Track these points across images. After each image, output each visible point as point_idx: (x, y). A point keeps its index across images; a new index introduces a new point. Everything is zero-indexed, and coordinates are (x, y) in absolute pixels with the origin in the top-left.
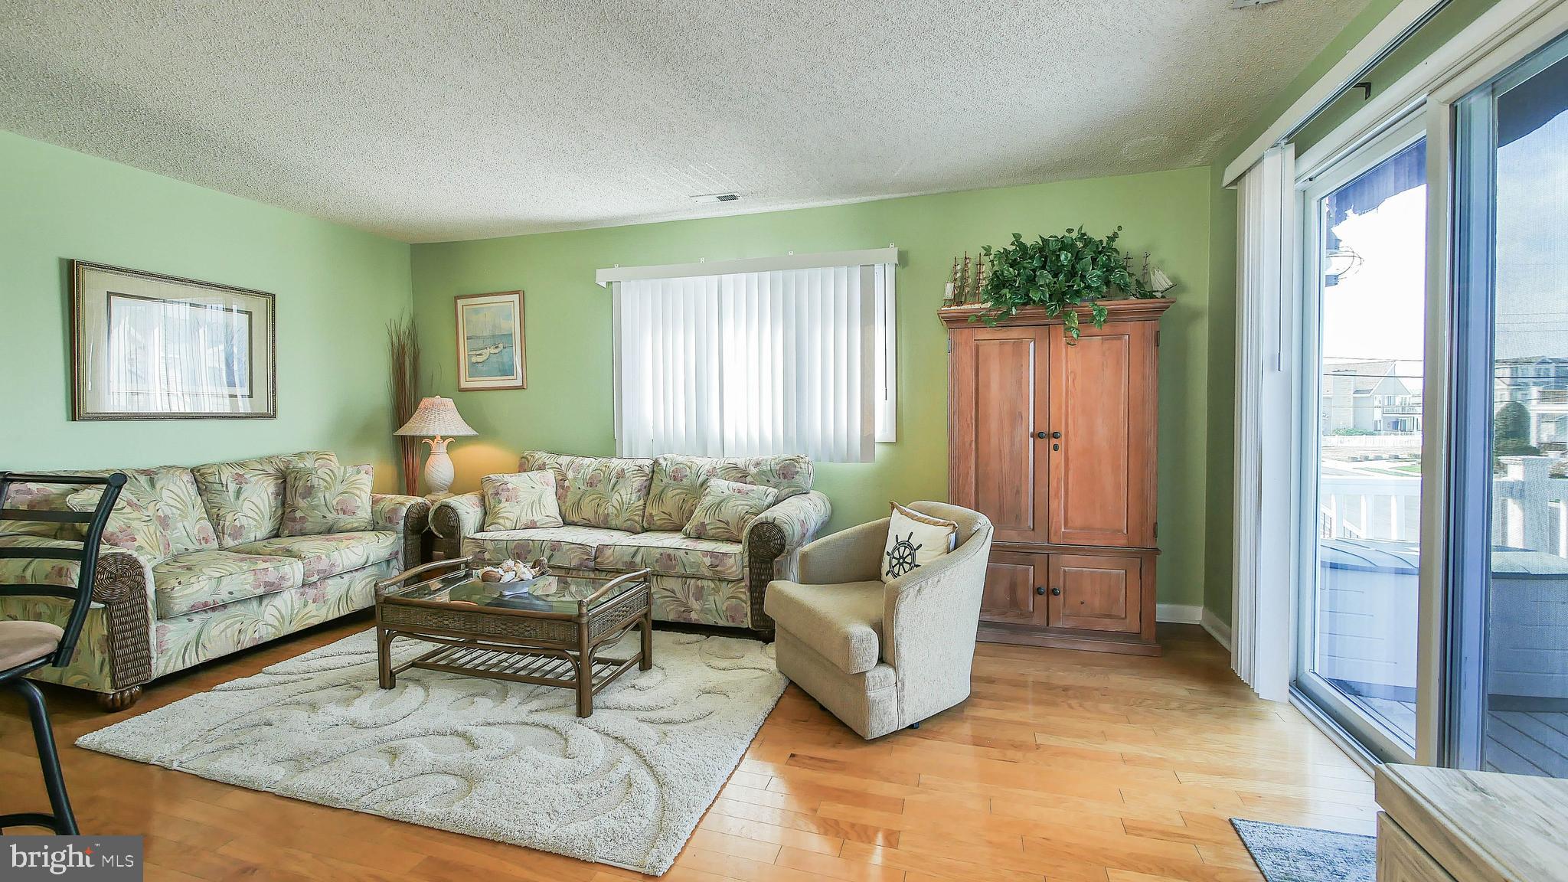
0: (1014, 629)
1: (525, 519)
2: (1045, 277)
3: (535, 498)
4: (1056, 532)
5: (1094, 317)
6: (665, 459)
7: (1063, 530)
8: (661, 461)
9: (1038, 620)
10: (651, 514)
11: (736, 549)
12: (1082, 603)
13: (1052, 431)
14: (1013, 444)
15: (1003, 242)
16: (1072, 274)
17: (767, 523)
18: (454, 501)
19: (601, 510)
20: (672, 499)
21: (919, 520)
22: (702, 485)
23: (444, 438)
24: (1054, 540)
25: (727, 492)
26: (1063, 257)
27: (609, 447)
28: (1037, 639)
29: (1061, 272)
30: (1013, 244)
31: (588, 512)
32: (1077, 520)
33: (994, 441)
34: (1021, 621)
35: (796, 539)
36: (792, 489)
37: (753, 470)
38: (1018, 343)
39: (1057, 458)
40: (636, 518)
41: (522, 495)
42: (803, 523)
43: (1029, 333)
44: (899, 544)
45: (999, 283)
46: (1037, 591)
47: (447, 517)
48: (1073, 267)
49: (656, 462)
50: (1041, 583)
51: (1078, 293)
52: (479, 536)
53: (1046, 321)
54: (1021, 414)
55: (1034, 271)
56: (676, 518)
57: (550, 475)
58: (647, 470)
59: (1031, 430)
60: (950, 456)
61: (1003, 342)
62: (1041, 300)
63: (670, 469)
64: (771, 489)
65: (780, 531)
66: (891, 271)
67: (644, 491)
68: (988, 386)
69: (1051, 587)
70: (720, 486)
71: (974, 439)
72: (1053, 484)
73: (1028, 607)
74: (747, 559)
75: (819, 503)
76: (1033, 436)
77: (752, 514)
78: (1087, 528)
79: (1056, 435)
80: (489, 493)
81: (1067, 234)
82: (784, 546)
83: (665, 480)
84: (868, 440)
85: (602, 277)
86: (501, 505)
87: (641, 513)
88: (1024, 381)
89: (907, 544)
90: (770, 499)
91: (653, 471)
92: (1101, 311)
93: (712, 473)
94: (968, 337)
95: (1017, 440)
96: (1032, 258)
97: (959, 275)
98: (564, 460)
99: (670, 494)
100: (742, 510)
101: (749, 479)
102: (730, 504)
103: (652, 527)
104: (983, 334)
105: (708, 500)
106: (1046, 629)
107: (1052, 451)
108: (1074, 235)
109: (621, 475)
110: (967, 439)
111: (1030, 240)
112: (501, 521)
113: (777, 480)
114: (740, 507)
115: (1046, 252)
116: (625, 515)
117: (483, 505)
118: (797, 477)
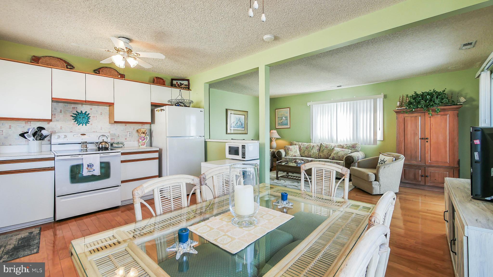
0: (415, 185)
1: (294, 154)
2: (423, 102)
3: (295, 151)
4: (427, 162)
5: (436, 111)
6: (323, 143)
7: (429, 161)
8: (322, 144)
9: (422, 183)
10: (321, 155)
11: (343, 162)
12: (435, 180)
13: (426, 138)
14: (414, 140)
15: (411, 93)
16: (431, 100)
17: (349, 156)
18: (280, 150)
19: (309, 154)
20: (325, 152)
21: (386, 156)
22: (333, 149)
23: (275, 138)
24: (427, 164)
25: (339, 150)
26: (428, 97)
27: (310, 141)
28: (422, 187)
29: (428, 100)
30: (414, 94)
31: (306, 154)
32: (434, 159)
33: (409, 140)
34: (417, 183)
35: (356, 160)
36: (355, 150)
37: (345, 146)
38: (416, 117)
39: (427, 144)
40: (317, 156)
41: (293, 150)
42: (358, 157)
43: (419, 114)
44: (381, 161)
45: (410, 103)
46: (422, 176)
47: (279, 153)
48: (431, 99)
49: (321, 144)
50: (423, 174)
51: (432, 105)
52: (286, 157)
53: (424, 112)
54: (417, 133)
55: (420, 100)
56: (326, 156)
57: (298, 146)
58: (319, 146)
59: (420, 137)
60: (397, 143)
61: (411, 117)
62: (421, 107)
63: (325, 145)
64: (350, 150)
65: (353, 158)
66: (382, 100)
67: (319, 150)
68: (407, 126)
69: (426, 175)
70: (337, 149)
71: (403, 139)
72: (426, 150)
73: (419, 179)
74: (345, 164)
75: (362, 154)
76: (420, 139)
77: (345, 155)
78: (437, 161)
79: (427, 139)
80: (286, 149)
81: (430, 91)
82: (353, 161)
83: (324, 148)
84: (375, 140)
85: (308, 104)
86: (289, 152)
87: (318, 155)
88: (418, 127)
89: (383, 161)
90: (350, 152)
91: (321, 146)
92: (438, 109)
93: (335, 147)
94: (402, 116)
95: (416, 139)
96: (419, 97)
97: (401, 100)
98: (300, 143)
99: (325, 151)
100: (343, 154)
101: (344, 148)
102: (340, 153)
103: (321, 158)
104: (406, 115)
105: (335, 152)
106: (425, 185)
107: (426, 142)
108: (432, 91)
109: (313, 147)
110: (401, 139)
111: (419, 92)
112: (289, 155)
113: (351, 148)
114: (342, 154)
115: (423, 96)
116: (315, 155)
117: (285, 152)
118: (356, 148)
